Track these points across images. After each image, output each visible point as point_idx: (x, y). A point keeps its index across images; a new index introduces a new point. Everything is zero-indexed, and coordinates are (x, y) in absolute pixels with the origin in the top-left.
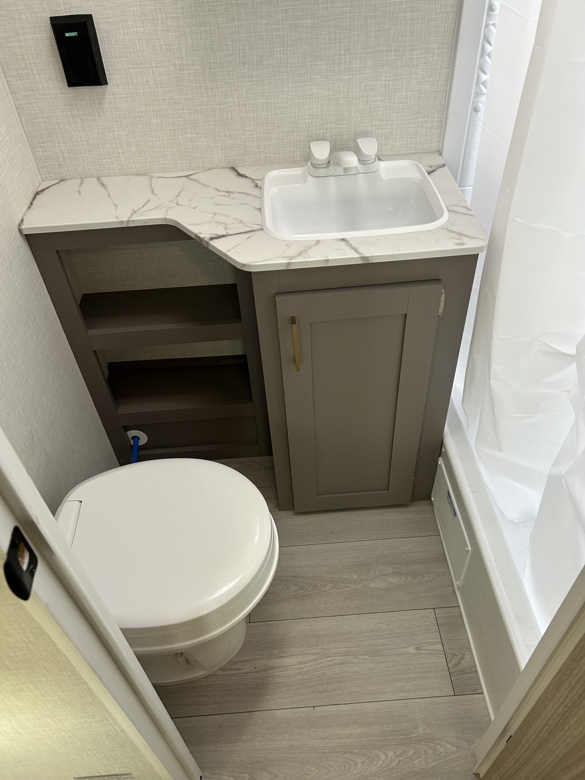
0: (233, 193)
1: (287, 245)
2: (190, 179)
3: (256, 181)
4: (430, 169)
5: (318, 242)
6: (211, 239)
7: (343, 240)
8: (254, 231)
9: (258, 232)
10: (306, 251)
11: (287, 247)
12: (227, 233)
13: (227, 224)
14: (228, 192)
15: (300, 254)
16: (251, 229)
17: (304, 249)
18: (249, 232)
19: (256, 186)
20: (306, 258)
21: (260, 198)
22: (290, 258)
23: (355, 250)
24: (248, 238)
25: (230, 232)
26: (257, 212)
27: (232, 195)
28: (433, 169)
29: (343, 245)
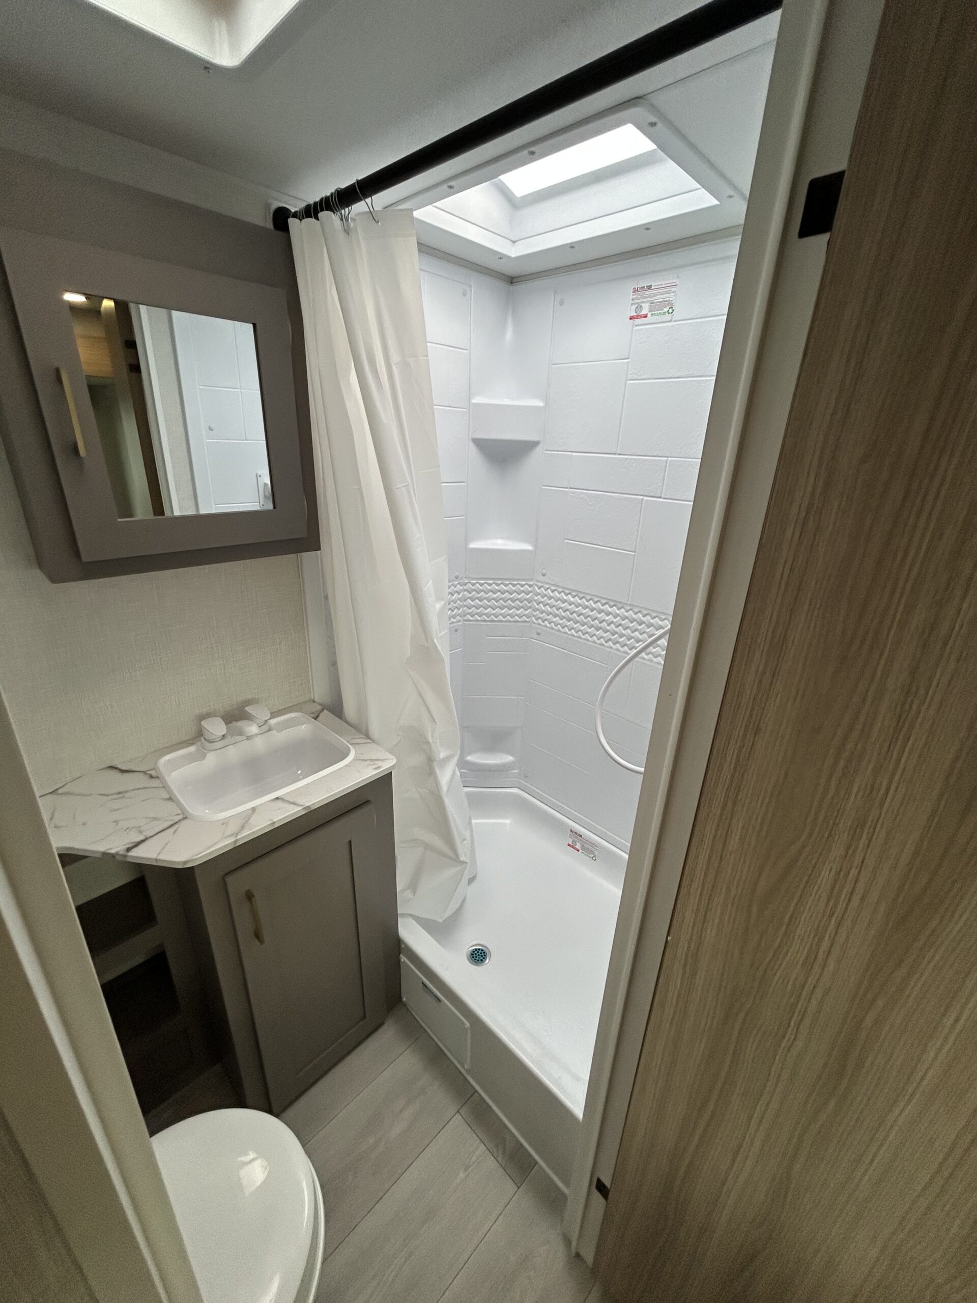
0: (126, 792)
1: (223, 824)
2: (59, 794)
3: (149, 772)
4: (314, 716)
5: (254, 809)
6: (129, 850)
7: (277, 798)
8: (177, 823)
9: (183, 822)
10: (247, 822)
11: (225, 825)
12: (146, 836)
13: (140, 827)
14: (120, 793)
15: (243, 827)
16: (171, 823)
17: (244, 821)
18: (171, 826)
19: (151, 777)
20: (251, 829)
21: (164, 787)
22: (235, 835)
23: (294, 803)
24: (175, 832)
25: (149, 834)
26: (169, 803)
27: (126, 795)
28: (317, 714)
29: (279, 804)
